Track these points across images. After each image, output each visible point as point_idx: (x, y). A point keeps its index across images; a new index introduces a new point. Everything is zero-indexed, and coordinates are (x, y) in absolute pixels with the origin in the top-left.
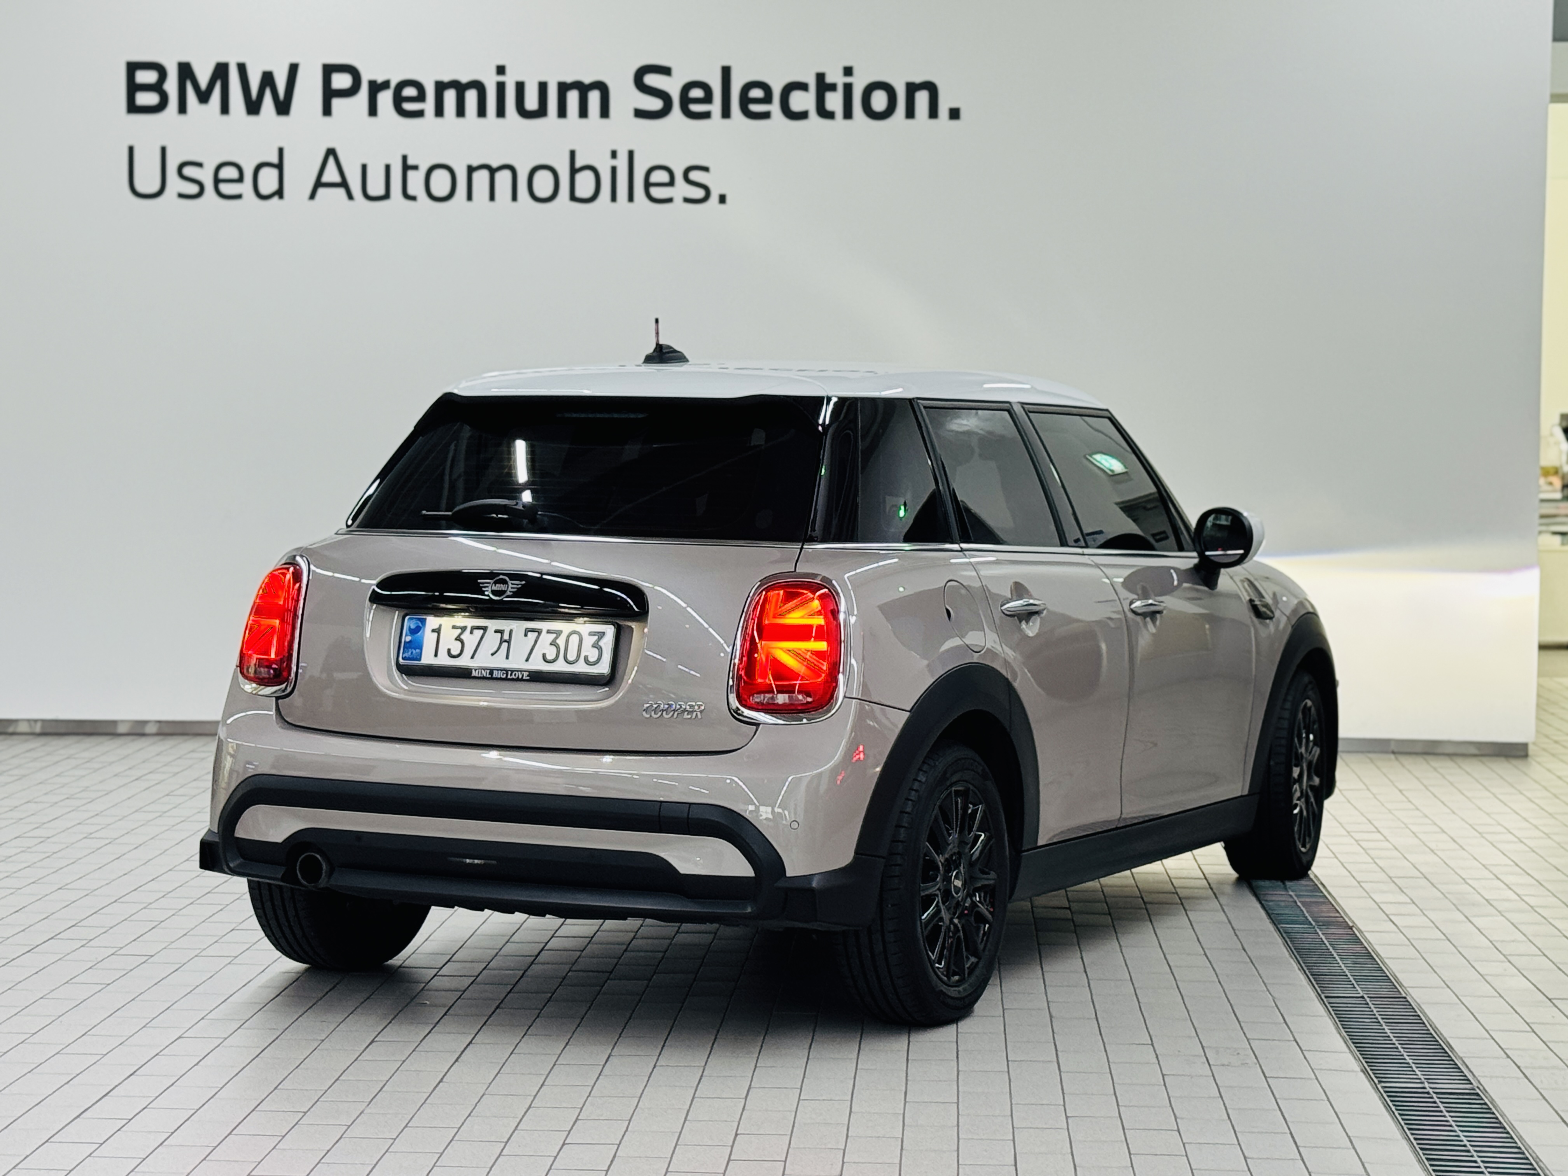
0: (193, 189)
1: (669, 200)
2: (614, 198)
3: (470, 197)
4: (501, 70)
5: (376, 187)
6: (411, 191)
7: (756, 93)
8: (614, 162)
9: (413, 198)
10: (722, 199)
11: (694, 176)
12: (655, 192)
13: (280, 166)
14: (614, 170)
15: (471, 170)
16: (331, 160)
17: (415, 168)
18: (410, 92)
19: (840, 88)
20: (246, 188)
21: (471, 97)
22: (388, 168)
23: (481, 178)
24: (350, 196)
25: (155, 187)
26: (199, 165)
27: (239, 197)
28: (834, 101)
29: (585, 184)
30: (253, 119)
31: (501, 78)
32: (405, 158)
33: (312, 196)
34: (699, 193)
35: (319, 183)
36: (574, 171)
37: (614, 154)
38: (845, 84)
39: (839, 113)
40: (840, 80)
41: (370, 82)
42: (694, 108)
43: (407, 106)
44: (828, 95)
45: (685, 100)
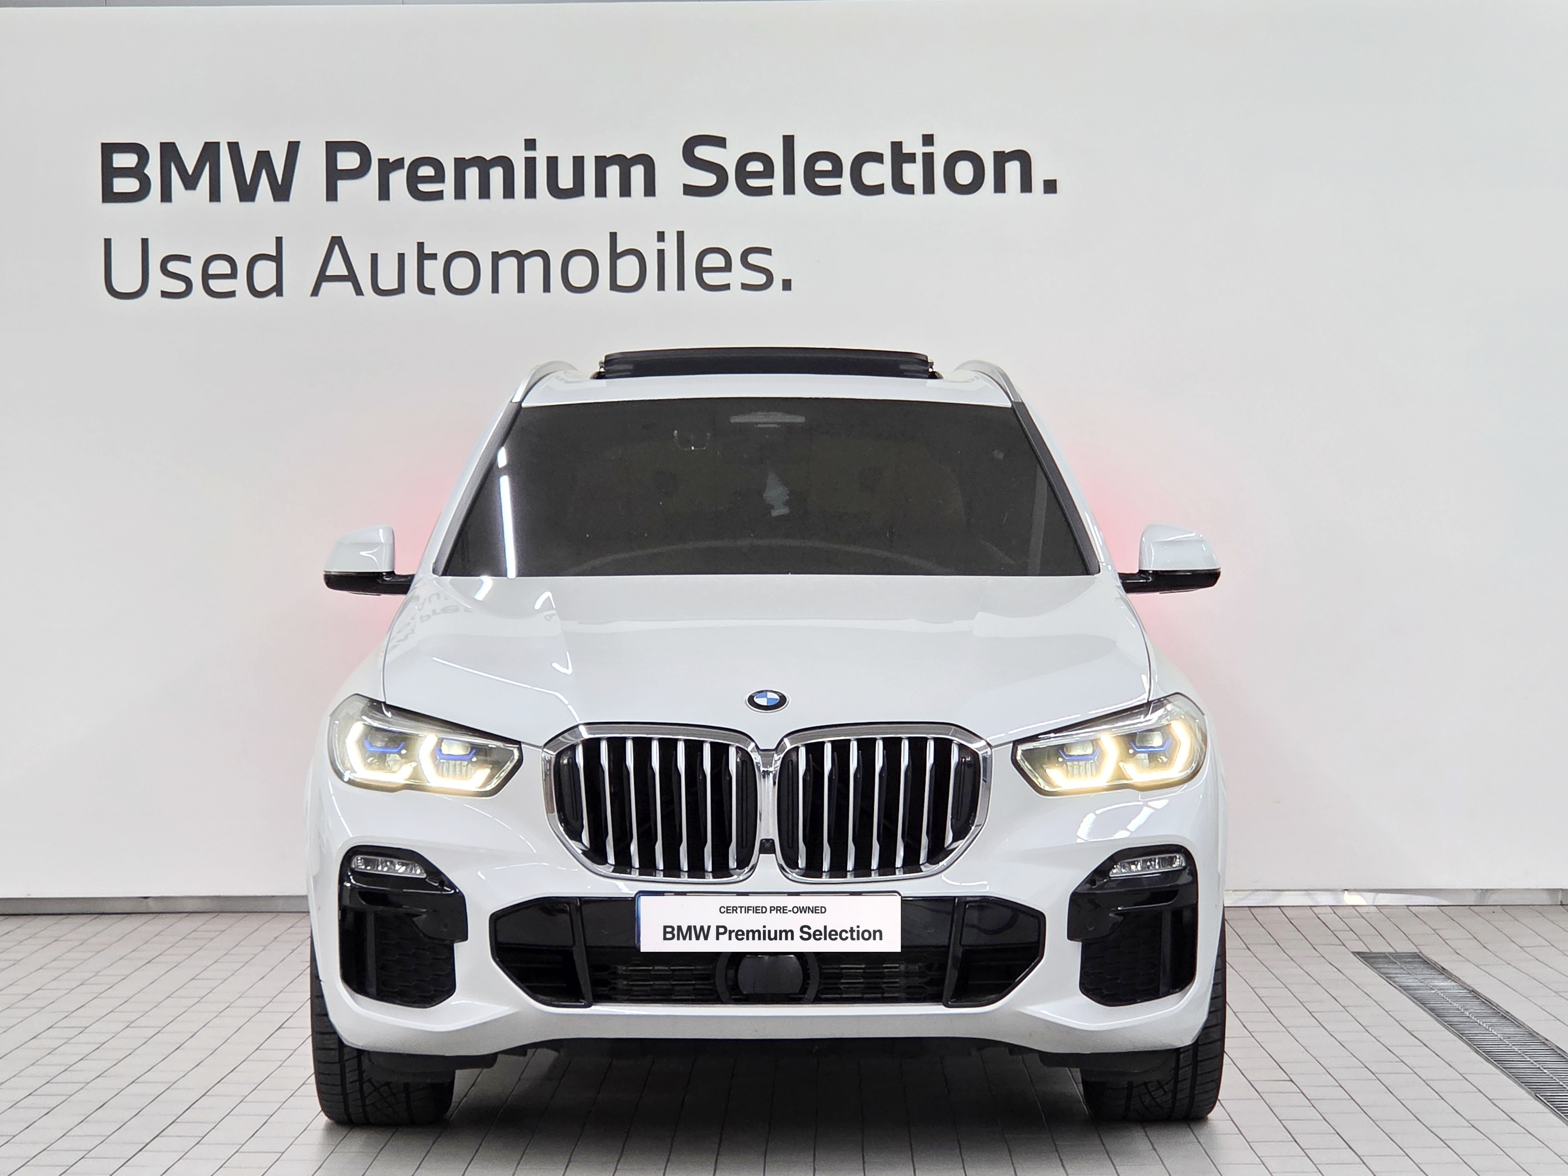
0: (180, 287)
1: (727, 287)
2: (661, 286)
3: (495, 289)
5: (388, 280)
6: (428, 284)
7: (824, 165)
8: (661, 246)
9: (431, 291)
10: (787, 285)
11: (753, 259)
12: (709, 278)
13: (278, 259)
14: (661, 253)
15: (497, 257)
16: (337, 251)
17: (433, 256)
18: (426, 171)
19: (919, 158)
20: (239, 284)
21: (497, 175)
22: (401, 257)
23: (509, 266)
24: (359, 291)
25: (136, 286)
26: (186, 259)
27: (232, 294)
28: (913, 173)
29: (628, 271)
30: (247, 205)
31: (530, 154)
32: (421, 245)
33: (315, 292)
34: (761, 279)
35: (323, 277)
36: (615, 256)
37: (661, 236)
38: (924, 154)
39: (919, 187)
40: (919, 150)
41: (381, 161)
42: (753, 183)
43: (423, 187)
44: (906, 167)
45: (742, 174)
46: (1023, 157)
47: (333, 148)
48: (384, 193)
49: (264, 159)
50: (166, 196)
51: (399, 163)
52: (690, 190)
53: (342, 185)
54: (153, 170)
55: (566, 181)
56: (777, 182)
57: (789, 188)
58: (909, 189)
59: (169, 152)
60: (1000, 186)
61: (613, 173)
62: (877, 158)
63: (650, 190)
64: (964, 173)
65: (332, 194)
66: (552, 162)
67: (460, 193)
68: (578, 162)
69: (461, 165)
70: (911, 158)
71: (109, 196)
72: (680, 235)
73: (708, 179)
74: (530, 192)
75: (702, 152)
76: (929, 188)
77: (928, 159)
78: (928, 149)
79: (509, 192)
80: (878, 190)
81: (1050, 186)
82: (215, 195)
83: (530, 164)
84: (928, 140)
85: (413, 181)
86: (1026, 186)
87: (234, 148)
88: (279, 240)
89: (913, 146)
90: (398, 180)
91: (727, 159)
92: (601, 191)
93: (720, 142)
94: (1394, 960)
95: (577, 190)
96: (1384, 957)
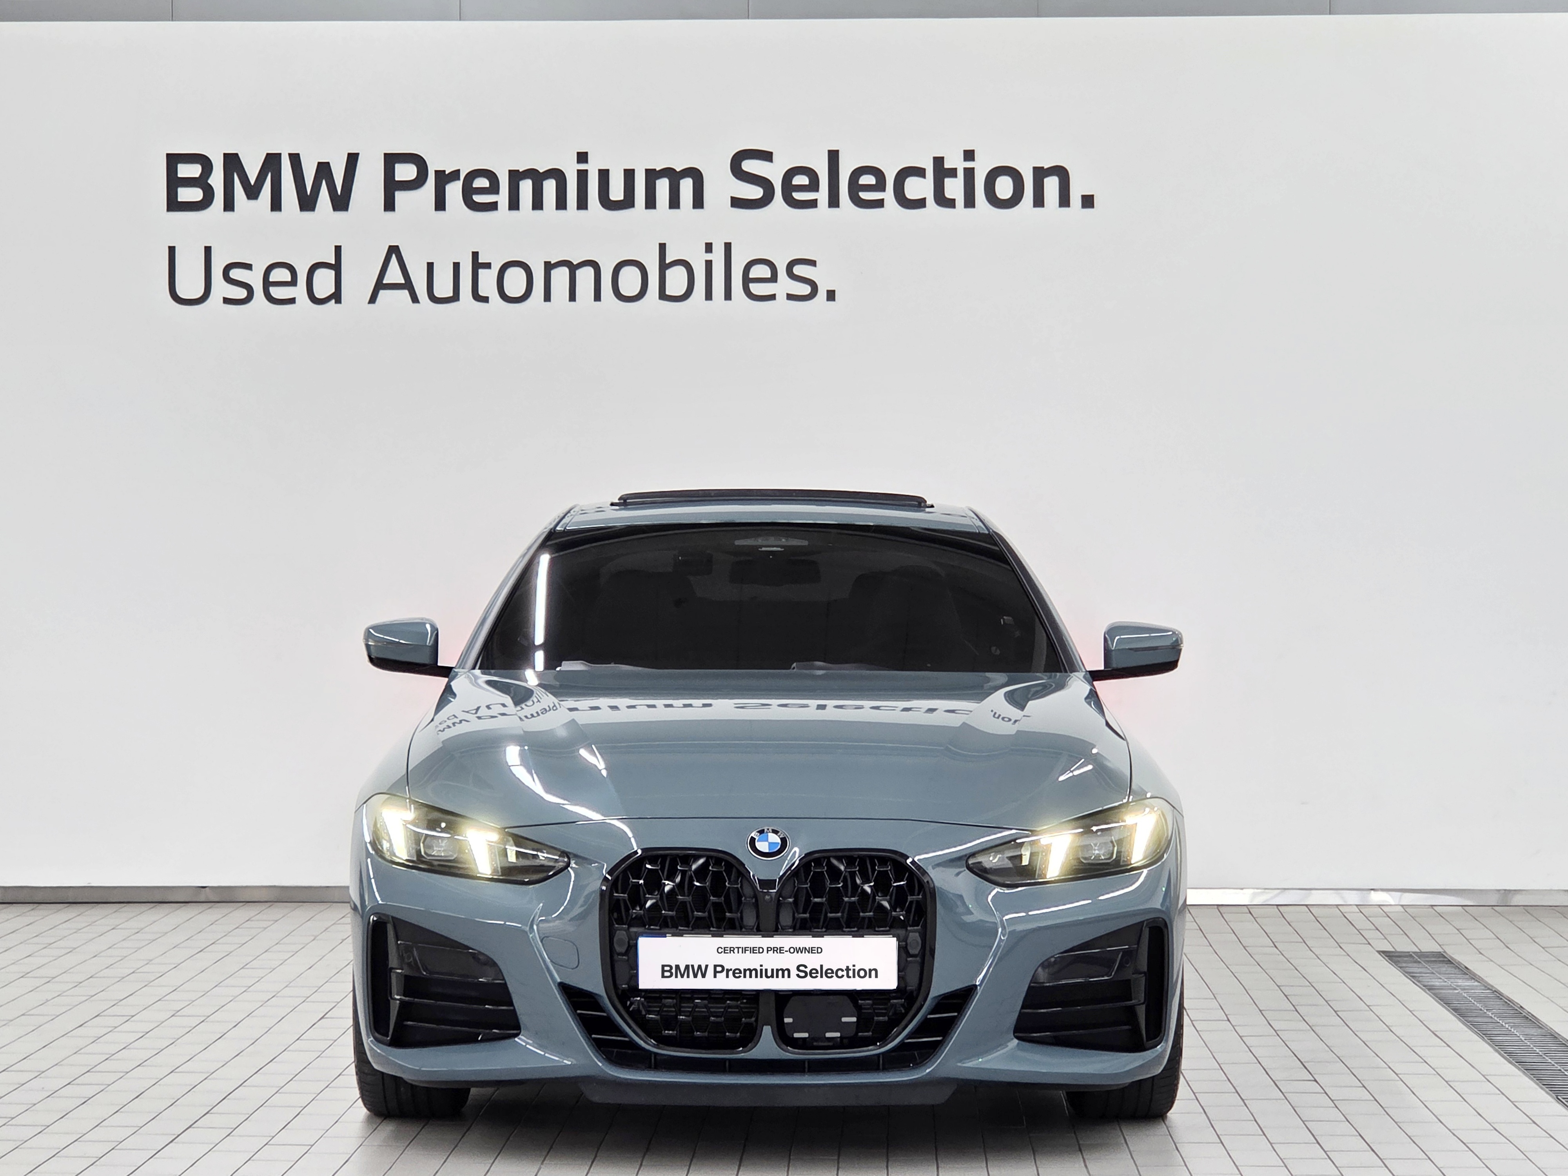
0: (242, 293)
1: (772, 297)
2: (709, 296)
3: (547, 297)
4: (582, 157)
5: (443, 288)
6: (482, 293)
7: (868, 179)
8: (709, 257)
9: (485, 300)
10: (831, 295)
11: (798, 270)
12: (755, 288)
13: (337, 267)
14: (709, 264)
15: (549, 267)
17: (488, 266)
18: (482, 182)
19: (961, 173)
20: (299, 291)
21: (550, 187)
22: (456, 266)
23: (560, 276)
24: (415, 299)
25: (199, 293)
26: (248, 267)
27: (292, 301)
28: (954, 188)
29: (676, 281)
30: (307, 215)
31: (583, 167)
32: (475, 255)
33: (373, 299)
34: (806, 290)
35: (380, 285)
36: (664, 267)
37: (709, 248)
38: (965, 169)
39: (960, 201)
40: (960, 165)
41: (437, 173)
42: (798, 196)
43: (478, 198)
44: (948, 182)
45: (788, 187)
46: (1062, 173)
47: (391, 160)
48: (440, 204)
49: (324, 170)
50: (229, 205)
51: (455, 175)
52: (736, 203)
53: (400, 197)
54: (217, 180)
55: (617, 192)
56: (823, 195)
57: (834, 202)
58: (950, 203)
59: (232, 162)
60: (1039, 201)
61: (663, 186)
62: (919, 172)
63: (698, 202)
64: (1004, 187)
65: (389, 205)
66: (604, 175)
67: (514, 204)
68: (629, 175)
69: (515, 177)
70: (953, 173)
71: (174, 205)
72: (728, 246)
73: (756, 192)
74: (582, 204)
75: (749, 166)
76: (970, 202)
77: (969, 174)
78: (969, 165)
79: (561, 204)
80: (920, 203)
81: (1088, 201)
82: (276, 205)
83: (582, 176)
84: (969, 155)
85: (468, 192)
86: (1064, 201)
87: (295, 159)
88: (338, 249)
89: (955, 161)
90: (454, 191)
91: (774, 172)
92: (651, 203)
93: (767, 156)
94: (1419, 960)
96: (1409, 955)
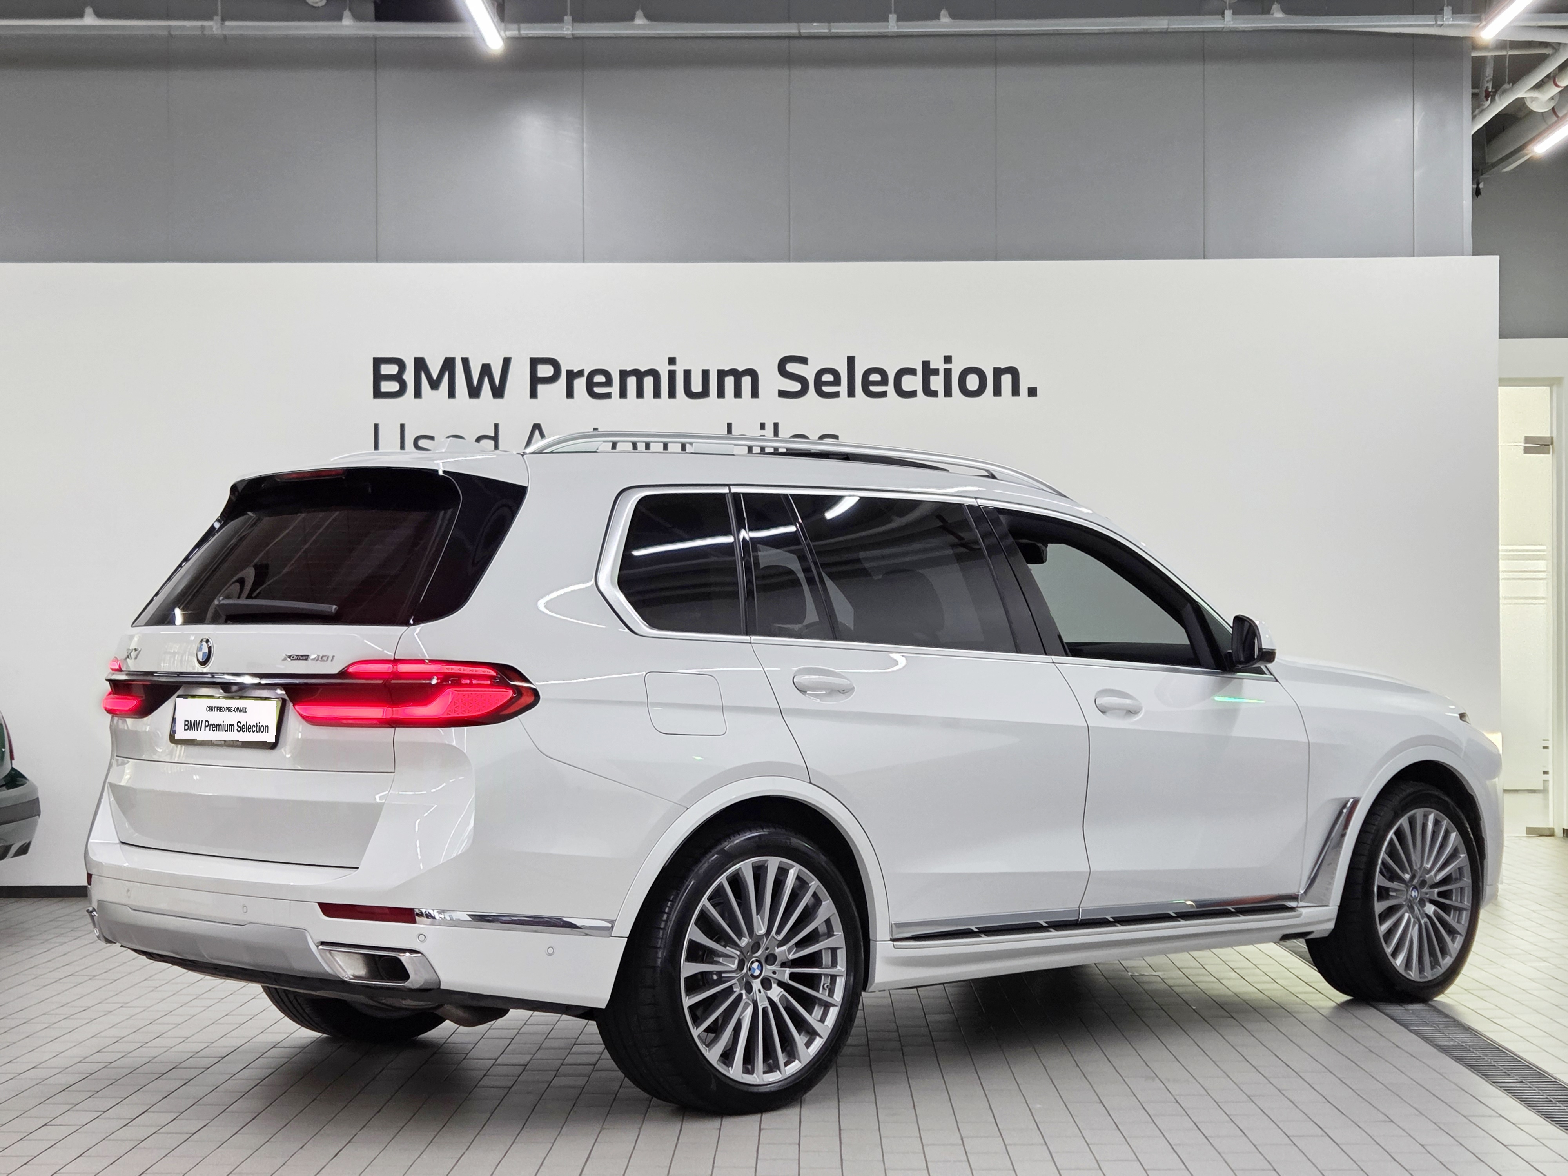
4: (672, 361)
7: (875, 377)
8: (762, 433)
13: (495, 438)
16: (537, 432)
18: (599, 379)
19: (941, 372)
21: (649, 382)
28: (937, 383)
30: (474, 401)
31: (672, 368)
38: (945, 369)
39: (941, 392)
40: (942, 366)
41: (568, 371)
42: (826, 389)
43: (597, 390)
44: (932, 378)
45: (819, 383)
46: (1013, 372)
47: (534, 363)
48: (570, 394)
49: (486, 370)
50: (418, 394)
51: (580, 373)
52: (782, 394)
53: (541, 388)
54: (409, 376)
55: (697, 387)
56: (843, 389)
57: (851, 393)
58: (934, 394)
59: (420, 364)
60: (997, 392)
61: (729, 381)
62: (912, 372)
63: (755, 394)
64: (973, 382)
65: (533, 394)
66: (687, 374)
67: (623, 394)
68: (705, 374)
69: (624, 375)
70: (936, 372)
71: (378, 394)
72: (776, 425)
73: (796, 387)
74: (672, 394)
75: (791, 367)
76: (948, 393)
77: (948, 372)
78: (948, 366)
79: (657, 394)
80: (913, 394)
81: (1032, 392)
82: (452, 394)
83: (672, 375)
84: (948, 359)
85: (590, 386)
86: (1016, 392)
87: (465, 361)
88: (496, 426)
89: (937, 363)
90: (580, 384)
91: (808, 372)
92: (721, 394)
93: (803, 360)
95: (705, 393)
